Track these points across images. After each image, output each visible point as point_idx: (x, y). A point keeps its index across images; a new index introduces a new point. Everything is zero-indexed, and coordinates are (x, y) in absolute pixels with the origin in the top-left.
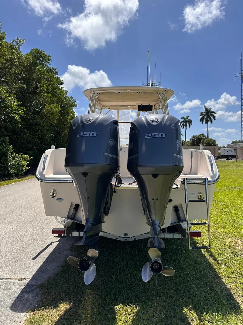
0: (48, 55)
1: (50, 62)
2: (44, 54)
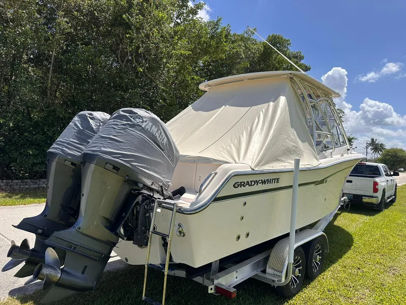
0: (287, 39)
1: (289, 47)
2: (282, 39)
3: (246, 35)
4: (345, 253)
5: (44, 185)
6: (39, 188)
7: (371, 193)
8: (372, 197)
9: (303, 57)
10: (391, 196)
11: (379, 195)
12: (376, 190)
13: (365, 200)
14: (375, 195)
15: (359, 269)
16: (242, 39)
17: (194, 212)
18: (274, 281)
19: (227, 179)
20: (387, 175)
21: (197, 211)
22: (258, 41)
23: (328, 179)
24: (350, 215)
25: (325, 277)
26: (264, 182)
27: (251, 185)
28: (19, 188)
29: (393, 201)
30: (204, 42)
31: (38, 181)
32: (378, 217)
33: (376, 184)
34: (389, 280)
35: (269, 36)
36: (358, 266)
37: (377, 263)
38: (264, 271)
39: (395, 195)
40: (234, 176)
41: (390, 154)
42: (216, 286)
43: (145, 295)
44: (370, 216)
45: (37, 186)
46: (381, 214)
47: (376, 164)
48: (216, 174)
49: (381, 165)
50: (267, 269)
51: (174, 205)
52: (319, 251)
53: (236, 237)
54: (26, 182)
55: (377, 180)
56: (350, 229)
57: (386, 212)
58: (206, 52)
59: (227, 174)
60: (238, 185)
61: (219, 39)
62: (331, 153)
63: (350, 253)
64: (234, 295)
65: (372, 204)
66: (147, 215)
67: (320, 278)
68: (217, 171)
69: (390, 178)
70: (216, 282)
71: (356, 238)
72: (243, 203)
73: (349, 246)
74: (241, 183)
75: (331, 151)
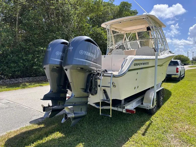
0: (130, 3)
1: (131, 7)
2: (127, 4)
3: (110, 2)
4: (170, 97)
5: (21, 81)
6: (18, 83)
7: (175, 73)
8: (176, 75)
9: (138, 12)
10: (183, 75)
11: (179, 73)
12: (177, 72)
13: (173, 76)
14: (177, 74)
15: (178, 102)
16: (109, 4)
17: (121, 76)
18: (147, 107)
19: (132, 61)
20: (181, 65)
21: (122, 75)
22: (115, 5)
23: (164, 64)
24: (167, 83)
25: (165, 106)
26: (144, 64)
27: (140, 65)
28: (9, 83)
29: (183, 77)
30: (91, 6)
31: (18, 79)
32: (179, 83)
33: (177, 69)
34: (191, 105)
35: (121, 3)
36: (177, 102)
37: (185, 100)
38: (142, 104)
39: (184, 74)
40: (135, 60)
41: (178, 58)
42: (126, 109)
43: (101, 113)
44: (176, 83)
45: (17, 82)
46: (180, 82)
47: (176, 60)
48: (127, 60)
49: (179, 61)
50: (143, 103)
51: (111, 74)
52: (162, 95)
53: (134, 88)
54: (12, 80)
55: (178, 67)
56: (169, 89)
57: (181, 81)
58: (92, 11)
59: (132, 59)
60: (135, 65)
61: (99, 5)
62: (164, 53)
63: (171, 97)
64: (135, 112)
65: (176, 78)
66: (96, 80)
67: (163, 106)
68: (127, 58)
69: (182, 66)
70: (126, 108)
71: (172, 92)
72: (137, 73)
73: (171, 95)
74: (136, 64)
75: (163, 52)
